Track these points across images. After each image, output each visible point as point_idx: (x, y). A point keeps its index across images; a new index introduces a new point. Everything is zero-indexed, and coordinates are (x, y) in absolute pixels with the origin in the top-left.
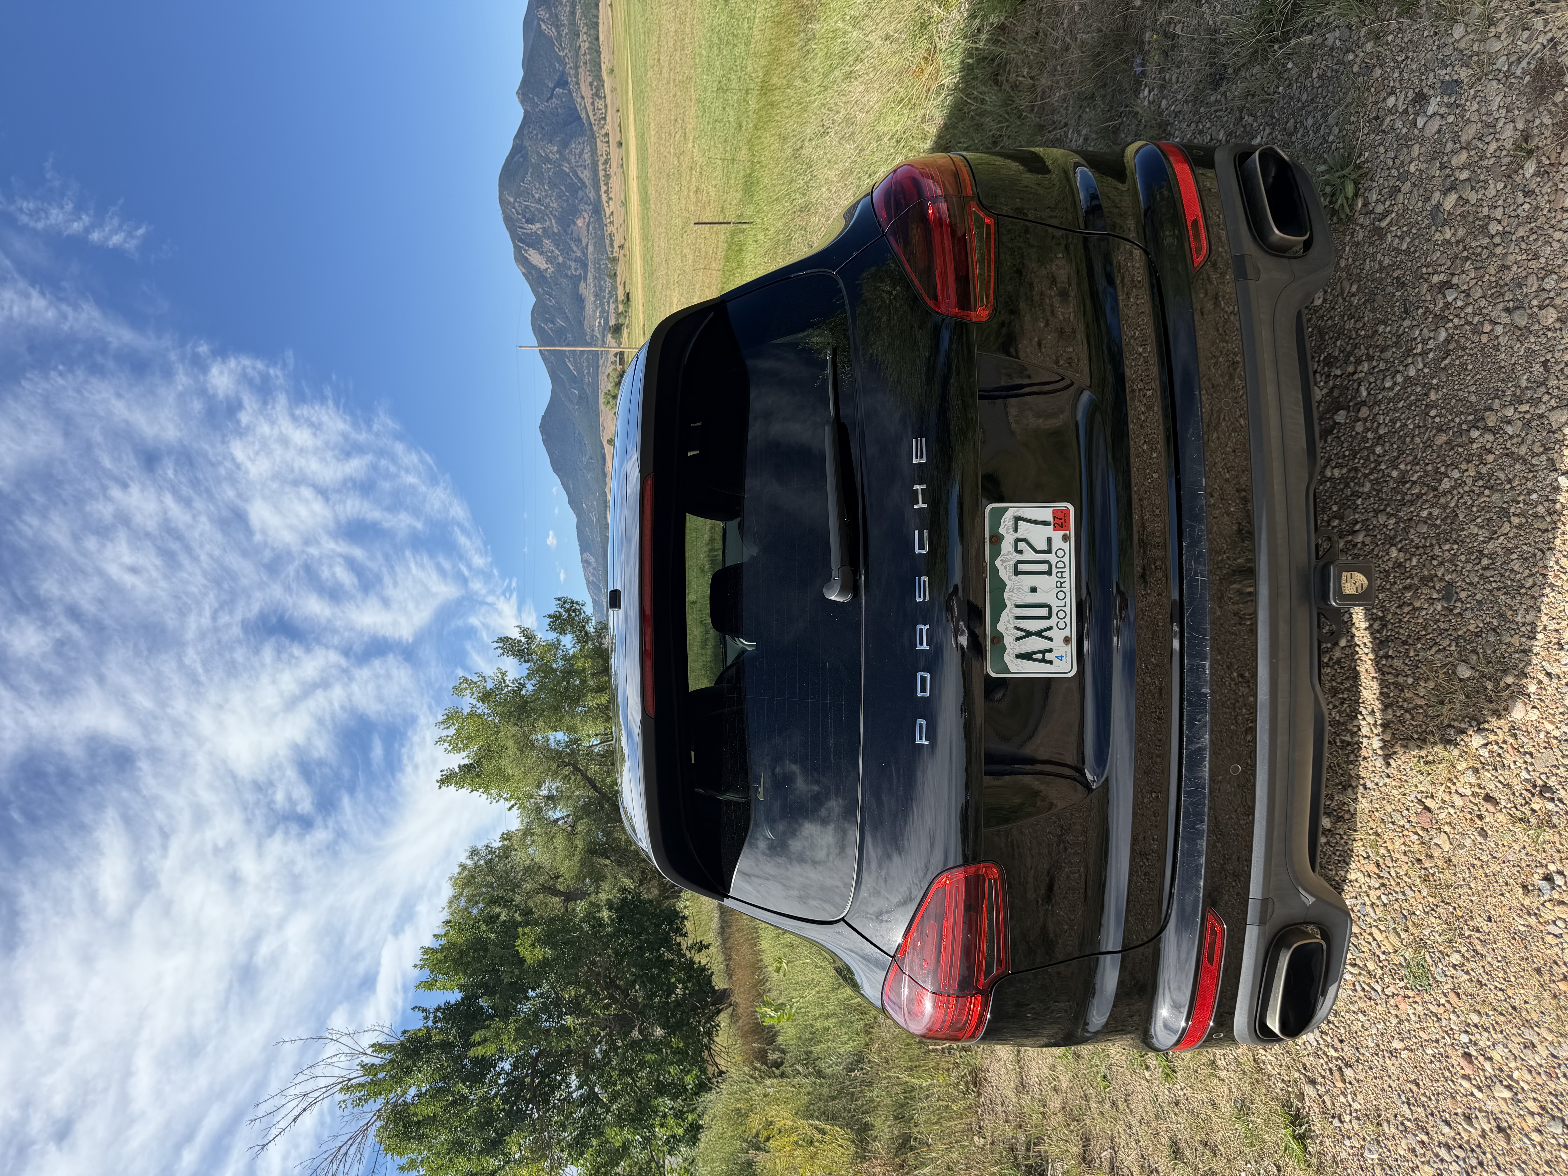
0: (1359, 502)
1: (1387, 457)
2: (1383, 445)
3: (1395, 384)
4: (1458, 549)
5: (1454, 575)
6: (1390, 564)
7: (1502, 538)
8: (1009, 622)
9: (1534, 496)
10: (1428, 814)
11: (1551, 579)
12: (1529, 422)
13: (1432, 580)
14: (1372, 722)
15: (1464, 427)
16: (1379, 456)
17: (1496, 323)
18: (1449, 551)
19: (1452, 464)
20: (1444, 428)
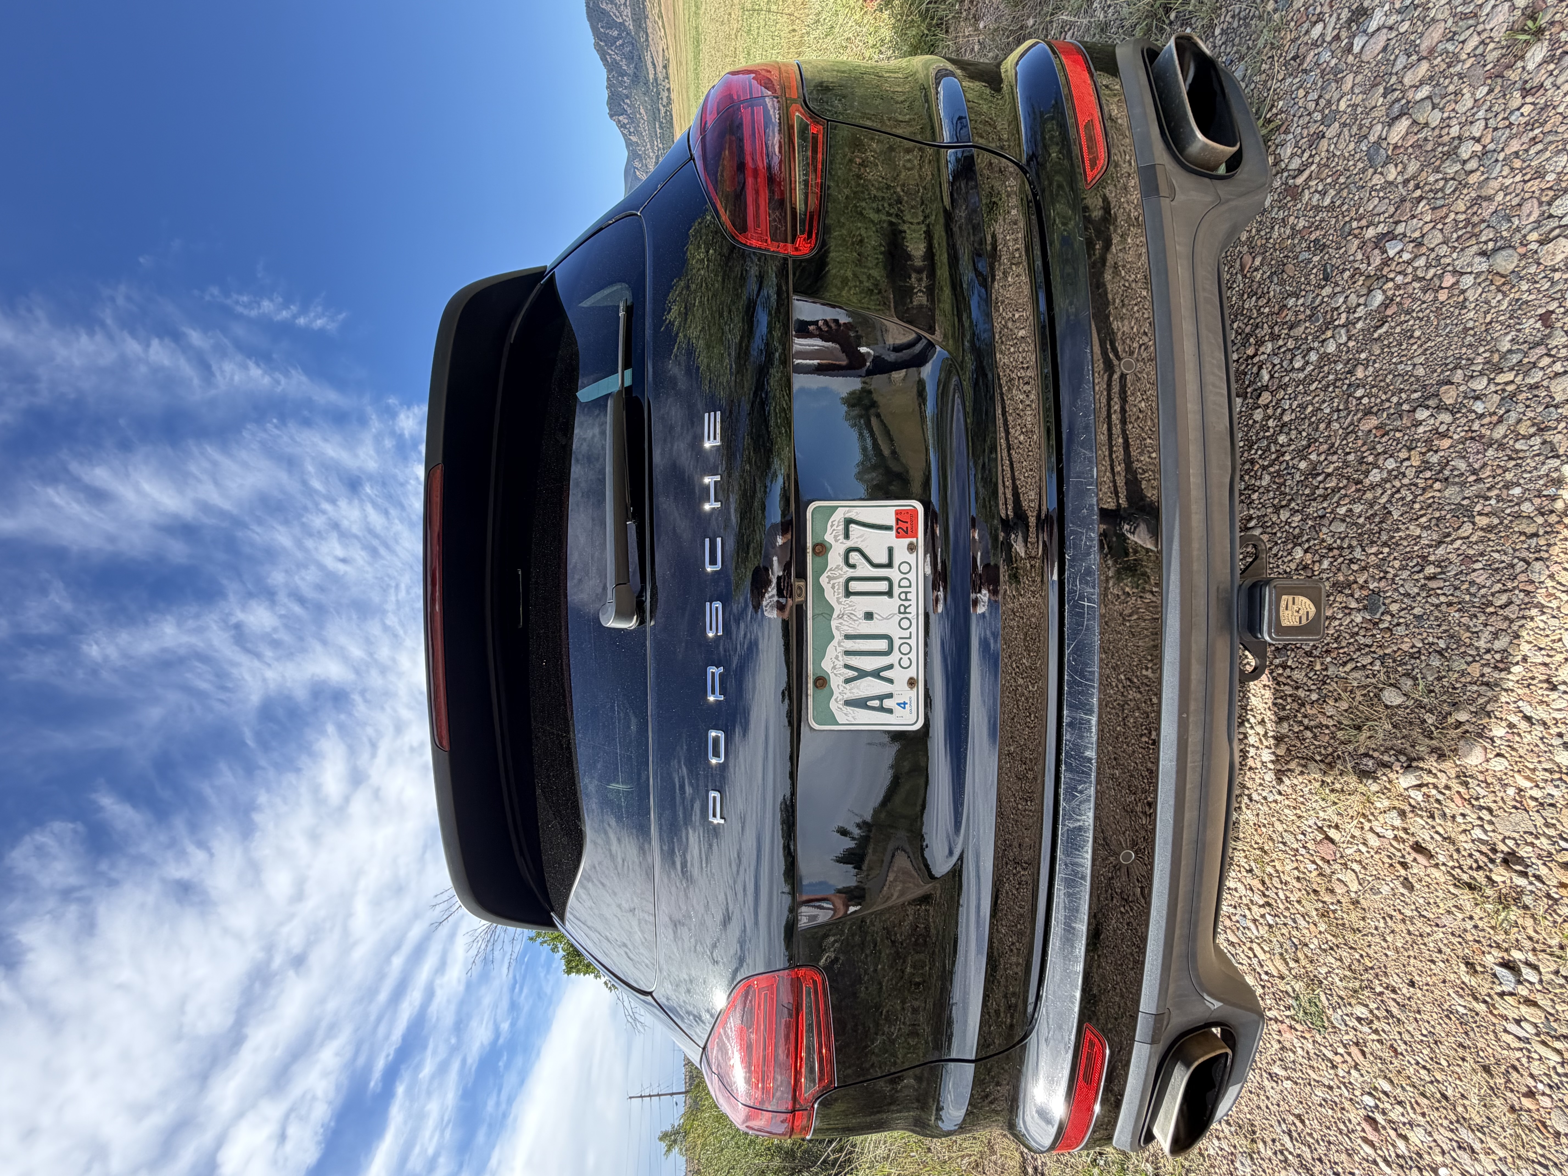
0: (1255, 496)
1: (1293, 447)
2: (1288, 434)
3: (1307, 363)
4: (1389, 554)
5: (1383, 584)
6: (1293, 566)
7: (1459, 542)
8: (837, 658)
9: (1517, 491)
10: (1330, 845)
11: (1541, 597)
12: (1513, 395)
13: (1349, 586)
14: (1262, 732)
15: (1406, 407)
16: (1282, 446)
17: (1462, 274)
18: (1376, 555)
19: (1385, 452)
20: (1375, 409)
